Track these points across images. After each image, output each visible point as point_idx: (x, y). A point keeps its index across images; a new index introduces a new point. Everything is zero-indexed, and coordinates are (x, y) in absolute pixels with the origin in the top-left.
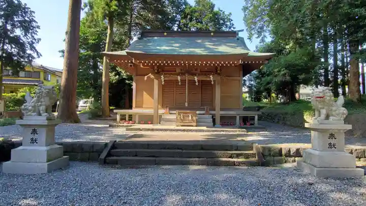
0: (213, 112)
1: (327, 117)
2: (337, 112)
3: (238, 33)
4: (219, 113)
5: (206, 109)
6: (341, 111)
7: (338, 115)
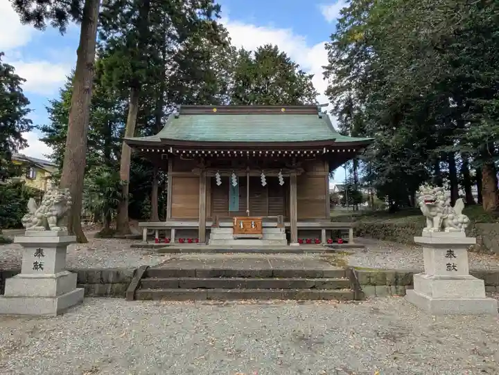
0: (287, 224)
1: (443, 227)
2: (455, 221)
3: (320, 109)
4: (295, 225)
5: (279, 220)
6: (460, 220)
7: (457, 225)
